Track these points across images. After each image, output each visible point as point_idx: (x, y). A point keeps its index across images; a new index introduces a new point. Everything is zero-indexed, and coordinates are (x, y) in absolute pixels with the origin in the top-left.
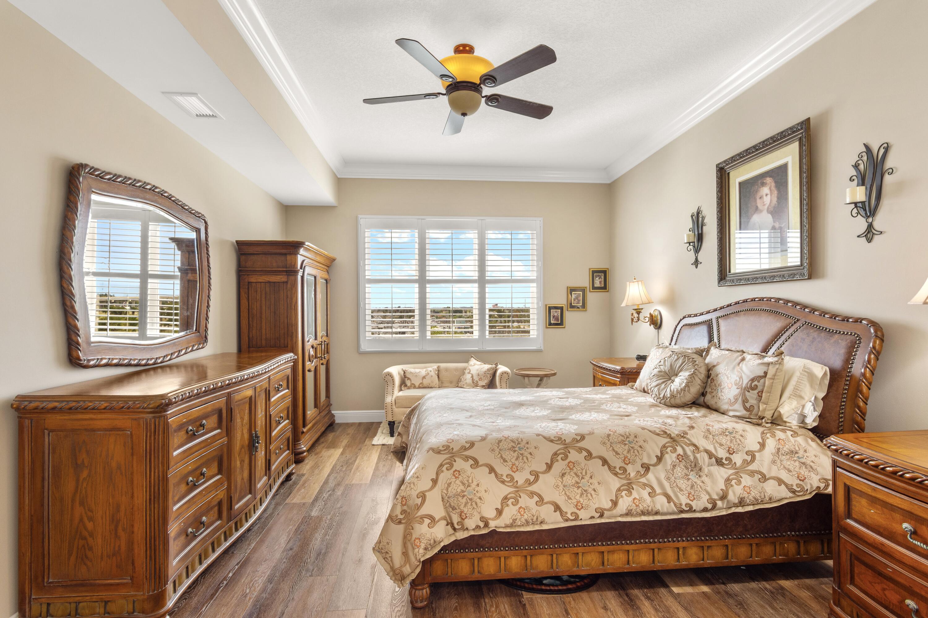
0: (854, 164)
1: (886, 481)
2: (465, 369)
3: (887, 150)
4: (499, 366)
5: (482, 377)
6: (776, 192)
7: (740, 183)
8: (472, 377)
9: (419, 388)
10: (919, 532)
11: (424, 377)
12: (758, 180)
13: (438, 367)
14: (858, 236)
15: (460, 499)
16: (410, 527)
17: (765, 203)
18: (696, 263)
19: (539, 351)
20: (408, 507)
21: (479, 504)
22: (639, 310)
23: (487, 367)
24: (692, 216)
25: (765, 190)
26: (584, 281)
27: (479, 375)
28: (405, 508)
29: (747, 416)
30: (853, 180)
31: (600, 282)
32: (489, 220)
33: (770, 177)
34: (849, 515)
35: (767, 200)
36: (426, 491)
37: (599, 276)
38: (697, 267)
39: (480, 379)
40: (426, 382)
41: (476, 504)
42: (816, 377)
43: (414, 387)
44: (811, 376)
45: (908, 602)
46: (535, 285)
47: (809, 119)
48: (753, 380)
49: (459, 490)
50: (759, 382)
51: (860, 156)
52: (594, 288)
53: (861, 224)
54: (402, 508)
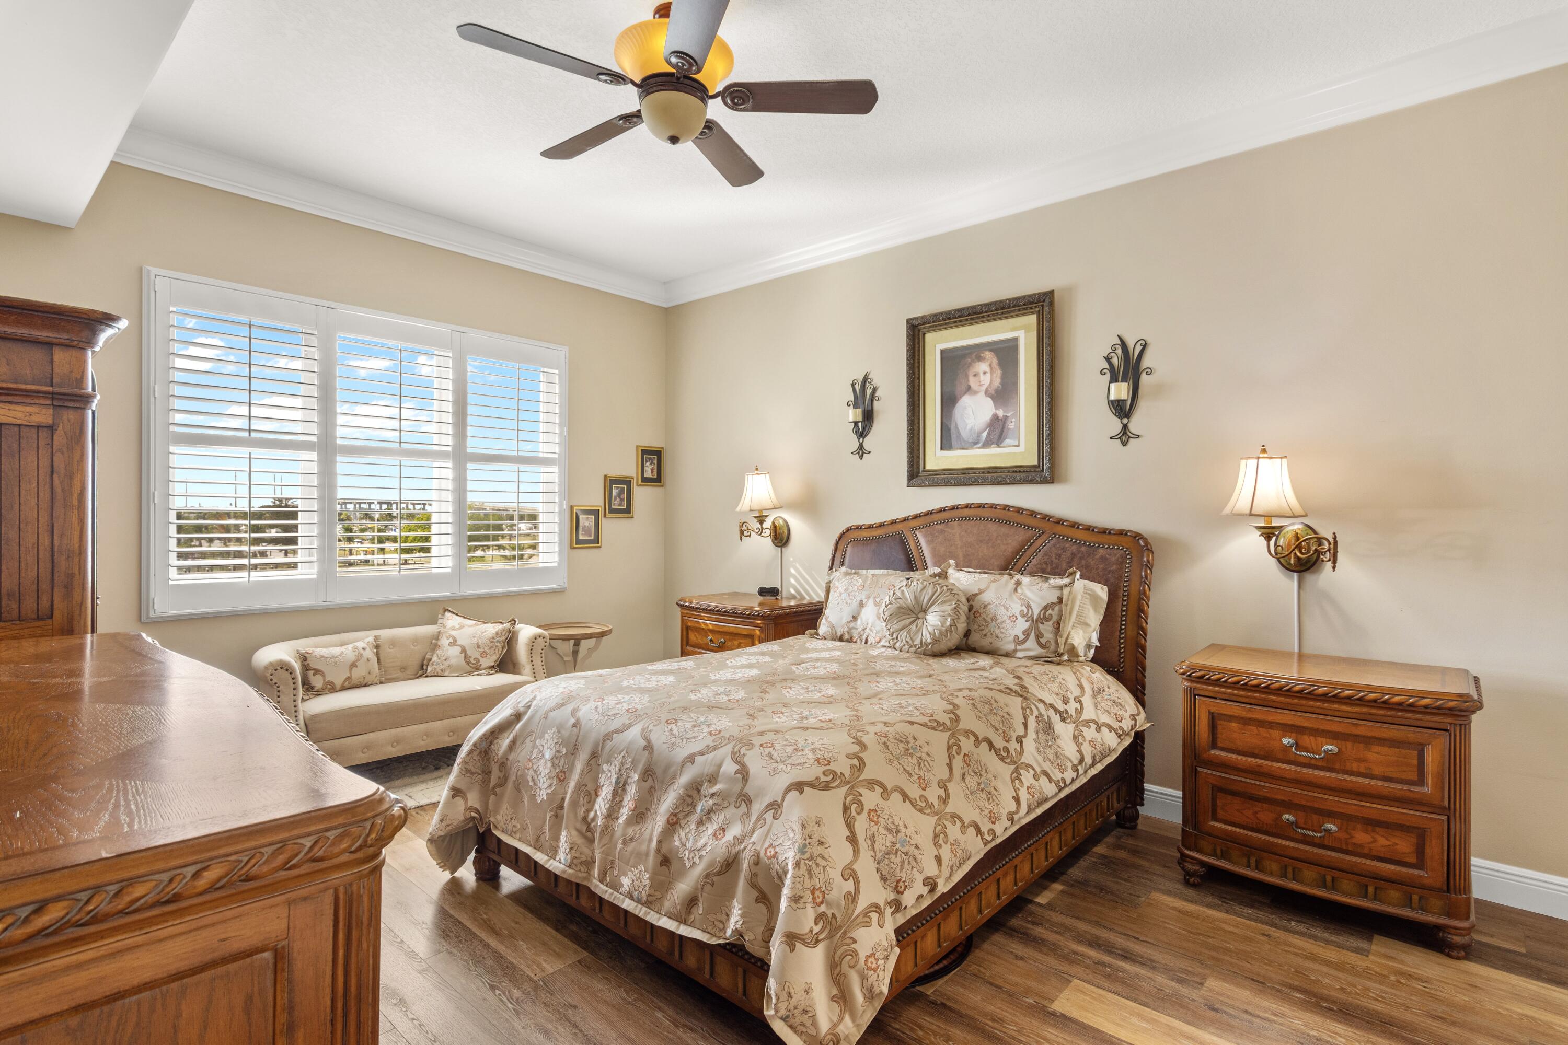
0: (1106, 355)
1: (1265, 699)
2: (437, 637)
3: (1144, 346)
4: (519, 626)
5: (486, 649)
6: (999, 372)
7: (942, 352)
8: (464, 651)
9: (343, 689)
10: (1300, 743)
11: (353, 665)
12: (974, 352)
13: (376, 638)
14: (1111, 438)
15: (893, 857)
16: (849, 941)
17: (982, 383)
18: (861, 451)
19: (559, 592)
20: (829, 905)
21: (919, 857)
22: (761, 519)
23: (491, 629)
24: (853, 385)
25: (982, 367)
26: (628, 467)
27: (478, 647)
28: (823, 908)
29: (1044, 655)
30: (1105, 374)
31: (652, 470)
32: (475, 335)
33: (991, 350)
34: (1214, 745)
35: (986, 380)
36: (851, 863)
37: (650, 459)
38: (861, 457)
39: (484, 654)
40: (357, 674)
41: (915, 859)
42: (1101, 599)
43: (331, 688)
44: (1094, 598)
45: (1286, 816)
46: (555, 469)
47: (1053, 291)
48: (1046, 608)
49: (889, 844)
50: (1053, 610)
51: (1114, 350)
52: (645, 480)
53: (1116, 425)
54: (816, 911)
